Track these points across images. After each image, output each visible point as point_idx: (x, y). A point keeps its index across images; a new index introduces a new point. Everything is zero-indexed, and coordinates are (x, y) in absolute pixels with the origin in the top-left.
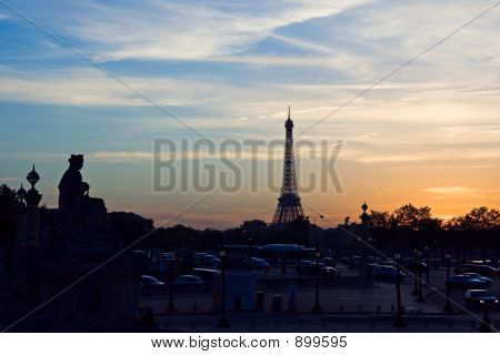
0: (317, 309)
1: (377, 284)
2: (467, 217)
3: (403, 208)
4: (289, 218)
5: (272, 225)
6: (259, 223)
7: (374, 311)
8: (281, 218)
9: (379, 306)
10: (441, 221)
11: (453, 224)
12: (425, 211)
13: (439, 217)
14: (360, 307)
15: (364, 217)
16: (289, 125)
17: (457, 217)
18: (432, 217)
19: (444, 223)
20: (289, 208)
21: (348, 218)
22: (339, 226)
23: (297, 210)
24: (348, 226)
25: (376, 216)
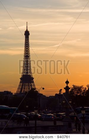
4: (27, 90)
5: (16, 95)
8: (21, 90)
15: (67, 88)
16: (27, 34)
20: (27, 84)
21: (61, 90)
22: (56, 94)
23: (31, 85)
24: (62, 95)
25: (76, 89)
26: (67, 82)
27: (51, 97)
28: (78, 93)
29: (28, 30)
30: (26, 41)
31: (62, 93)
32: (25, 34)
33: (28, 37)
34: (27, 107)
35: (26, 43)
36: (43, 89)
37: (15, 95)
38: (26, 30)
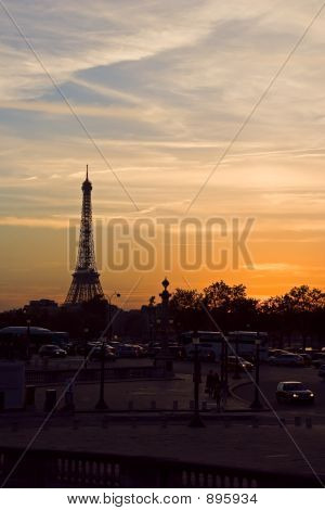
0: (101, 406)
1: (177, 376)
2: (286, 297)
3: (214, 287)
4: (86, 298)
5: (64, 307)
6: (48, 303)
7: (170, 407)
8: (75, 296)
9: (176, 403)
10: (256, 302)
11: (270, 305)
12: (240, 289)
13: (255, 297)
14: (153, 403)
15: (165, 295)
16: (87, 187)
17: (274, 297)
18: (247, 297)
19: (261, 304)
20: (87, 286)
21: (153, 298)
22: (143, 307)
23: (94, 289)
24: (155, 308)
25: (182, 296)
26: (166, 283)
27: (133, 312)
28: (186, 304)
29: (90, 180)
30: (85, 201)
31: (154, 305)
32: (83, 188)
33: (89, 194)
34: (87, 330)
35: (84, 205)
36: (119, 295)
37: (62, 308)
38: (84, 180)
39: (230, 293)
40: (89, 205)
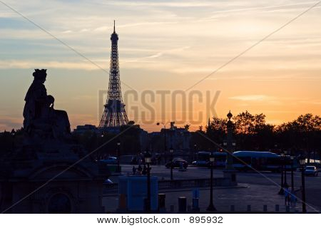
2: (295, 123)
8: (107, 122)
10: (272, 127)
12: (260, 117)
16: (114, 38)
18: (266, 124)
23: (121, 116)
30: (113, 49)
32: (111, 39)
33: (116, 44)
38: (113, 32)
39: (253, 120)
40: (116, 52)
